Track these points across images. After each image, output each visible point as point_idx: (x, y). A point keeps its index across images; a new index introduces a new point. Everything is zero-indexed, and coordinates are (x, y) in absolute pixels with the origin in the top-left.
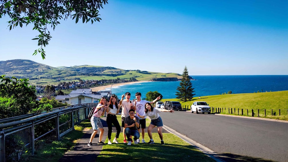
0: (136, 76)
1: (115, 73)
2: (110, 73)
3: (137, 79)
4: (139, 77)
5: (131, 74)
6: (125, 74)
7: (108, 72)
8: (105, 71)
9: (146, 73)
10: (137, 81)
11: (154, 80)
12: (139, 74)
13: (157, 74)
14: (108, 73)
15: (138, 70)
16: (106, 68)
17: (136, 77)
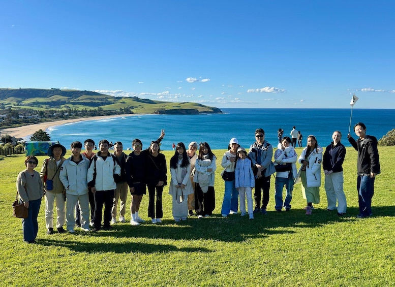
0: (131, 106)
1: (97, 101)
2: (89, 101)
3: (132, 110)
4: (137, 107)
5: (124, 103)
6: (114, 103)
7: (85, 99)
8: (79, 98)
9: (148, 101)
10: (133, 113)
11: (161, 112)
12: (137, 104)
13: (166, 104)
14: (86, 101)
15: (135, 97)
16: (82, 92)
17: (132, 108)
